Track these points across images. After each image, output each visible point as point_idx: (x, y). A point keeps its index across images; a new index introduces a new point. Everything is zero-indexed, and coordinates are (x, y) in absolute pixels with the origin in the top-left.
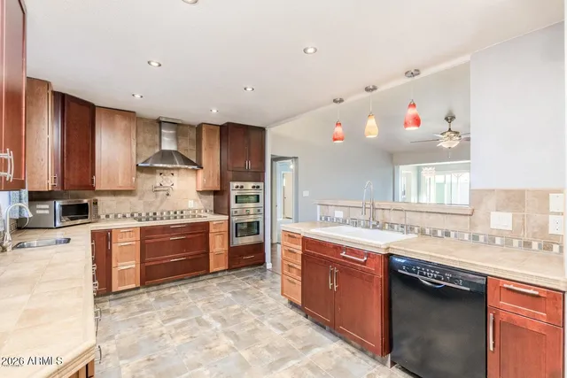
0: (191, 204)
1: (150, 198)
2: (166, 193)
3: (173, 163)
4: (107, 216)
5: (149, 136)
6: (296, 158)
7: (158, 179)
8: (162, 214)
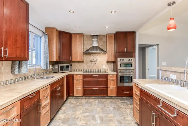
0: (104, 67)
1: (89, 64)
2: (94, 62)
3: (97, 51)
4: (77, 70)
5: (89, 42)
6: (157, 45)
7: (92, 57)
8: (93, 70)
